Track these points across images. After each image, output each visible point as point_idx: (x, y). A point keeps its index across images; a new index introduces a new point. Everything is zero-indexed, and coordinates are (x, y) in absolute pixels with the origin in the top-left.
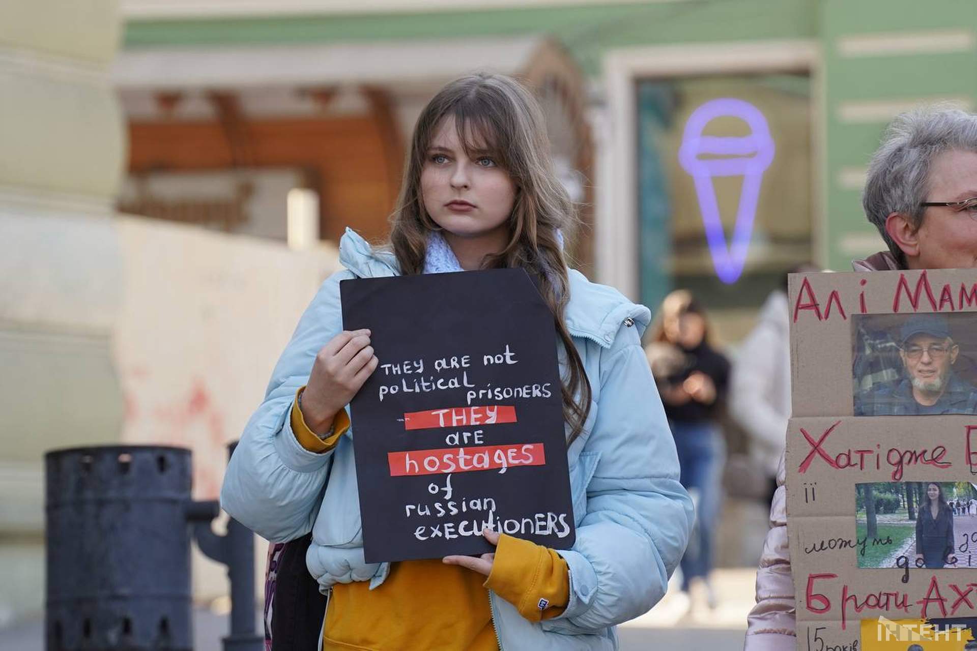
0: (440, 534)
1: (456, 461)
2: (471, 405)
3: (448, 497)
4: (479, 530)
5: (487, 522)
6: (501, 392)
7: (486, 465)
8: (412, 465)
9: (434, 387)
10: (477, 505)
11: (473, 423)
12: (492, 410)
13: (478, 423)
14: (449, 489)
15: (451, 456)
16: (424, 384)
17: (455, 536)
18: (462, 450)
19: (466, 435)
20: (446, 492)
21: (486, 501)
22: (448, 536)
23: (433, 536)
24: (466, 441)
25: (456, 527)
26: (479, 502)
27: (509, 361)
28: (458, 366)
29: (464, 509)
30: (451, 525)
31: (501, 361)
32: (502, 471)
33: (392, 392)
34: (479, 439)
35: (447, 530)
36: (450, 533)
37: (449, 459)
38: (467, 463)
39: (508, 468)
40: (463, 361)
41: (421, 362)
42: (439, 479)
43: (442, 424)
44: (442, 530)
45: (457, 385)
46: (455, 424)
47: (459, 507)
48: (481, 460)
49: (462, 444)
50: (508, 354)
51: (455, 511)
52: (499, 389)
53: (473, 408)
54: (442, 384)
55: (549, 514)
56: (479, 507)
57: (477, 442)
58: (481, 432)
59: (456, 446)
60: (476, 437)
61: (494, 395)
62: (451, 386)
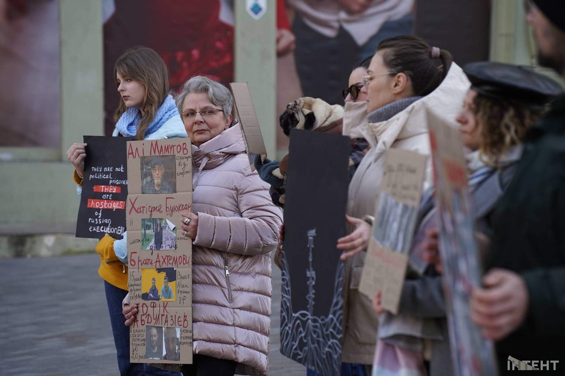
0: (95, 230)
1: (103, 204)
2: (111, 185)
3: (100, 217)
4: (106, 230)
5: (108, 227)
6: (118, 182)
7: (111, 207)
8: (93, 204)
9: (102, 177)
10: (106, 221)
11: (110, 192)
12: (115, 188)
13: (111, 192)
14: (100, 214)
15: (103, 202)
16: (100, 176)
17: (99, 231)
18: (106, 201)
19: (108, 195)
20: (99, 215)
21: (109, 220)
22: (97, 231)
23: (93, 230)
24: (107, 198)
25: (100, 228)
26: (107, 220)
27: (122, 171)
28: (109, 171)
29: (103, 222)
30: (99, 227)
31: (120, 170)
32: (114, 210)
33: (93, 177)
34: (111, 198)
35: (97, 229)
36: (98, 230)
37: (102, 203)
38: (107, 205)
39: (115, 209)
40: (111, 169)
41: (101, 168)
42: (98, 210)
43: (102, 191)
44: (96, 229)
45: (108, 178)
46: (105, 191)
47: (101, 221)
48: (110, 205)
49: (106, 199)
50: (122, 168)
51: (100, 222)
52: (117, 180)
53: (111, 186)
54: (105, 177)
55: (122, 227)
56: (107, 222)
57: (110, 199)
58: (111, 195)
59: (105, 199)
60: (110, 197)
61: (116, 182)
62: (106, 177)
